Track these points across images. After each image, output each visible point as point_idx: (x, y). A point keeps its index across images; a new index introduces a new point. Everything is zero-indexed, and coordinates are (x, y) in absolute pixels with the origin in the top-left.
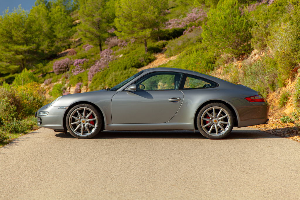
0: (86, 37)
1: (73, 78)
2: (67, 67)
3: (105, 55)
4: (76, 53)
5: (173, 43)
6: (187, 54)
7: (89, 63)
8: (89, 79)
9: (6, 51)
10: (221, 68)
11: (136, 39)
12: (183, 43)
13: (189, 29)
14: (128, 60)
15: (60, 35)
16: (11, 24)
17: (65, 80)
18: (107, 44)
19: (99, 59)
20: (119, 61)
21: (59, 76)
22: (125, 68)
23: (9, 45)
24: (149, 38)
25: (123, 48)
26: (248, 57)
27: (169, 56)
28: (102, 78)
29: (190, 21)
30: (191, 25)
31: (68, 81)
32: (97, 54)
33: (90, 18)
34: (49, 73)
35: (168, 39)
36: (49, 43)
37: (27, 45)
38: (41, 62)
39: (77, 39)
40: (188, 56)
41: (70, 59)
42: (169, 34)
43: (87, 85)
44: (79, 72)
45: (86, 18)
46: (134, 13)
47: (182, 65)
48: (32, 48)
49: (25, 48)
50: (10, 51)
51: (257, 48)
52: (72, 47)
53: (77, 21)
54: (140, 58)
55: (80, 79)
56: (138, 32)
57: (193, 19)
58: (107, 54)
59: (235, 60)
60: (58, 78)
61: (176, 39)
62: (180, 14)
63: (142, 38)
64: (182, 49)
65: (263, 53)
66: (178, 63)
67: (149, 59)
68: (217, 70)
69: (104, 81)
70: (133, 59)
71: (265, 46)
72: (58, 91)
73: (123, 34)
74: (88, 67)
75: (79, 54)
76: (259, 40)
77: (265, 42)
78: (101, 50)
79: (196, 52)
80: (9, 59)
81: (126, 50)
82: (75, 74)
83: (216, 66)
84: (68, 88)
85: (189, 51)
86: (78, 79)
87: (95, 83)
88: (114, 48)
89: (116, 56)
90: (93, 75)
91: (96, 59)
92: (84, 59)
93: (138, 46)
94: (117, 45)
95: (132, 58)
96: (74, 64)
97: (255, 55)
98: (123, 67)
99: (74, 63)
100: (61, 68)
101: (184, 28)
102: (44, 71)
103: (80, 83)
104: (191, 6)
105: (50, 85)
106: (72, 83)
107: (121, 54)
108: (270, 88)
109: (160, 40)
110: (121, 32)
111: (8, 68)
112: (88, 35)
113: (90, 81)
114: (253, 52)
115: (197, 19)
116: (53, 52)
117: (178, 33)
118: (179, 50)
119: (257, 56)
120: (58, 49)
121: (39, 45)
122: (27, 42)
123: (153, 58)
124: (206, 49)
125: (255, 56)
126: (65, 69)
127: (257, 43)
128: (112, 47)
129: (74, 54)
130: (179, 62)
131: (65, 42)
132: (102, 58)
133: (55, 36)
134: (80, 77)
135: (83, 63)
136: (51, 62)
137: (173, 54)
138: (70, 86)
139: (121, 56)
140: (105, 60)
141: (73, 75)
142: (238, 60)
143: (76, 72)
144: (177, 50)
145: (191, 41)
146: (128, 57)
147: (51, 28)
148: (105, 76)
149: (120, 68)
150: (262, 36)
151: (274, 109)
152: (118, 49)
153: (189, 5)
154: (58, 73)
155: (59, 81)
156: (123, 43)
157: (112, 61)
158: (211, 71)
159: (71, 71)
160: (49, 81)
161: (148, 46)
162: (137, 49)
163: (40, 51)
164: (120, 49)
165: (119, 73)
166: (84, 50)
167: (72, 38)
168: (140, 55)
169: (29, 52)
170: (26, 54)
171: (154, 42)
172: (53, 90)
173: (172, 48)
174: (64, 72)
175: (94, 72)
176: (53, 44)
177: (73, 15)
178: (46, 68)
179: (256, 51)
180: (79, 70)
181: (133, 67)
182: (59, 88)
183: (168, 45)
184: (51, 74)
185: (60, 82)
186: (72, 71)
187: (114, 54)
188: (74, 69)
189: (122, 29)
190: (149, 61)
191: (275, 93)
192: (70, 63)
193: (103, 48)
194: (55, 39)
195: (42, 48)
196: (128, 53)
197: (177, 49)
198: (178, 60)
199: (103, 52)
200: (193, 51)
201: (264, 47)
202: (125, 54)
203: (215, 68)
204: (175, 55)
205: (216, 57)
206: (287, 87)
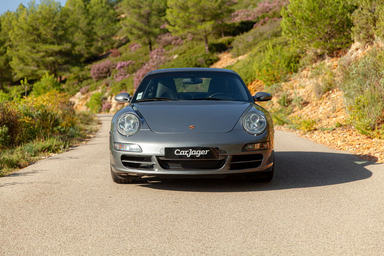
0: (132, 34)
1: (115, 85)
2: (109, 71)
3: (155, 56)
4: (121, 54)
5: (241, 38)
6: (260, 52)
7: (135, 67)
8: (135, 85)
9: (33, 53)
10: (307, 69)
11: (194, 34)
12: (255, 39)
13: (262, 21)
14: (184, 62)
15: (101, 33)
17: (106, 87)
18: (159, 43)
19: (147, 61)
20: (173, 63)
21: (98, 83)
23: (37, 45)
24: (210, 33)
25: (177, 47)
26: (345, 53)
27: (235, 55)
29: (263, 12)
30: (263, 17)
31: (109, 89)
32: (145, 55)
33: (137, 10)
34: (87, 79)
35: (234, 34)
36: (87, 42)
37: (58, 44)
38: (77, 65)
39: (122, 37)
40: (262, 53)
41: (112, 61)
42: (236, 28)
44: (122, 78)
45: (133, 10)
47: (254, 66)
48: (65, 48)
49: (56, 48)
50: (38, 52)
51: (359, 40)
52: (115, 47)
53: (123, 16)
54: (199, 59)
55: (124, 86)
56: (196, 26)
57: (266, 9)
58: (157, 55)
59: (327, 57)
60: (97, 85)
61: (245, 34)
62: (249, 5)
63: (202, 33)
64: (253, 46)
65: (369, 46)
66: (249, 63)
67: (211, 60)
68: (302, 71)
70: (190, 59)
71: (372, 37)
72: (96, 102)
73: (177, 28)
74: (134, 71)
75: (124, 55)
76: (362, 28)
77: (372, 31)
78: (151, 49)
79: (273, 48)
80: (36, 62)
81: (181, 50)
82: (118, 80)
83: (301, 67)
84: (109, 98)
85: (263, 47)
86: (121, 86)
88: (167, 47)
89: (169, 56)
90: (140, 81)
91: (144, 61)
92: (129, 61)
93: (197, 44)
94: (171, 44)
95: (188, 59)
96: (117, 68)
97: (357, 49)
99: (116, 66)
100: (101, 73)
101: (254, 21)
102: (81, 76)
103: (123, 91)
105: (87, 94)
106: (113, 91)
107: (175, 55)
109: (225, 35)
110: (174, 26)
111: (36, 73)
112: (135, 31)
113: (136, 88)
114: (354, 46)
115: (270, 10)
116: (93, 53)
117: (246, 26)
118: (249, 47)
119: (360, 51)
120: (100, 50)
121: (74, 45)
122: (60, 39)
123: (215, 58)
124: (286, 44)
125: (357, 51)
126: (106, 73)
127: (359, 33)
128: (165, 46)
129: (117, 55)
130: (250, 61)
132: (151, 60)
133: (95, 33)
134: (124, 84)
135: (128, 66)
136: (89, 66)
137: (242, 53)
138: (112, 96)
139: (176, 56)
140: (156, 63)
141: (115, 82)
142: (332, 57)
143: (119, 77)
144: (247, 48)
145: (265, 36)
146: (183, 57)
147: (89, 24)
150: (367, 23)
152: (172, 48)
154: (97, 79)
155: (98, 89)
156: (178, 41)
157: (164, 63)
158: (294, 73)
159: (113, 76)
160: (86, 89)
161: (209, 42)
162: (196, 48)
163: (77, 52)
164: (174, 48)
166: (131, 51)
167: (116, 36)
168: (199, 55)
169: (60, 53)
170: (58, 56)
171: (217, 38)
172: (91, 100)
173: (240, 45)
174: (105, 77)
175: (141, 77)
176: (92, 44)
177: (117, 8)
179: (357, 44)
180: (122, 75)
182: (97, 98)
183: (235, 41)
184: (89, 81)
185: (100, 91)
186: (115, 77)
187: (167, 54)
188: (117, 73)
189: (175, 22)
190: (210, 62)
192: (112, 67)
193: (153, 47)
194: (94, 37)
195: (78, 48)
196: (184, 53)
197: (246, 46)
198: (248, 60)
199: (153, 52)
200: (269, 48)
201: (370, 39)
202: (181, 54)
203: (300, 69)
204: (244, 54)
205: (301, 55)
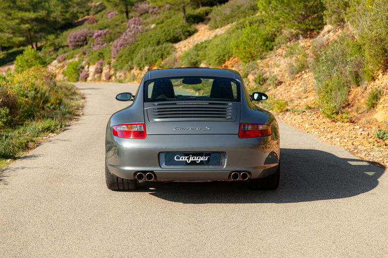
0: (109, 1)
1: (92, 54)
2: (86, 40)
3: (133, 26)
4: (97, 21)
5: (219, 10)
7: (112, 36)
8: (113, 55)
9: (9, 20)
10: (282, 48)
11: (172, 5)
12: (232, 11)
14: (162, 33)
17: (83, 56)
18: (136, 11)
19: (125, 30)
20: (150, 33)
21: (75, 51)
22: (158, 43)
23: (13, 12)
24: (188, 4)
25: (155, 16)
26: (318, 34)
27: (213, 27)
28: (129, 55)
31: (86, 58)
32: (122, 22)
34: (63, 47)
35: (212, 5)
36: (63, 8)
37: (34, 12)
38: (53, 33)
39: (98, 4)
41: (89, 29)
43: (109, 64)
44: (100, 47)
47: (231, 42)
48: (40, 16)
49: (32, 15)
50: (13, 19)
51: (331, 23)
52: (91, 13)
54: (177, 31)
55: (101, 55)
58: (135, 24)
59: (301, 37)
60: (73, 54)
61: (223, 5)
63: (180, 4)
64: (231, 20)
65: (340, 29)
66: (226, 40)
67: (188, 32)
68: (277, 49)
69: (132, 59)
70: (168, 31)
72: (73, 71)
74: (111, 40)
75: (100, 22)
76: (334, 12)
77: (343, 16)
78: (128, 18)
79: (250, 26)
80: (12, 29)
81: (159, 19)
82: (95, 49)
83: (276, 45)
84: (87, 67)
86: (99, 56)
87: (120, 61)
88: (144, 16)
89: (147, 26)
90: (117, 51)
91: (122, 30)
92: (106, 30)
93: (175, 14)
94: (148, 12)
95: (166, 30)
96: (94, 37)
97: (329, 32)
98: (155, 41)
99: (93, 34)
100: (78, 41)
102: (57, 44)
103: (101, 61)
105: (63, 63)
106: (91, 60)
107: (152, 24)
108: (353, 81)
109: (202, 6)
111: (11, 41)
113: (114, 58)
114: (326, 29)
116: (68, 19)
118: (226, 20)
119: (331, 34)
120: (75, 16)
121: (49, 13)
122: (34, 7)
123: (193, 30)
124: (262, 21)
126: (82, 42)
127: (331, 17)
128: (141, 14)
129: (94, 22)
130: (227, 38)
131: (84, 7)
132: (129, 30)
134: (101, 54)
135: (105, 35)
136: (65, 33)
137: (219, 25)
138: (89, 65)
139: (153, 26)
140: (133, 32)
141: (93, 51)
142: (306, 38)
143: (96, 46)
145: (242, 9)
146: (161, 28)
148: (133, 52)
149: (151, 42)
150: (339, 7)
152: (149, 17)
154: (74, 47)
155: (75, 57)
156: (155, 10)
157: (141, 33)
159: (90, 44)
160: (62, 57)
161: (186, 13)
162: (173, 18)
163: (51, 19)
164: (151, 17)
165: (149, 49)
166: (107, 18)
167: (92, 2)
168: (177, 27)
169: (36, 20)
170: (35, 23)
171: (194, 9)
172: (67, 68)
173: (218, 17)
174: (81, 46)
175: (118, 48)
176: (68, 10)
178: (59, 40)
179: (329, 26)
180: (99, 44)
181: (167, 41)
182: (75, 67)
183: (213, 13)
184: (66, 49)
185: (77, 59)
186: (92, 46)
187: (145, 23)
188: (94, 42)
190: (188, 34)
191: (360, 89)
192: (89, 35)
193: (130, 15)
194: (70, 3)
195: (53, 15)
196: (162, 23)
197: (224, 19)
198: (226, 36)
199: (130, 21)
200: (246, 25)
201: (340, 21)
202: (158, 24)
203: (275, 47)
205: (276, 33)
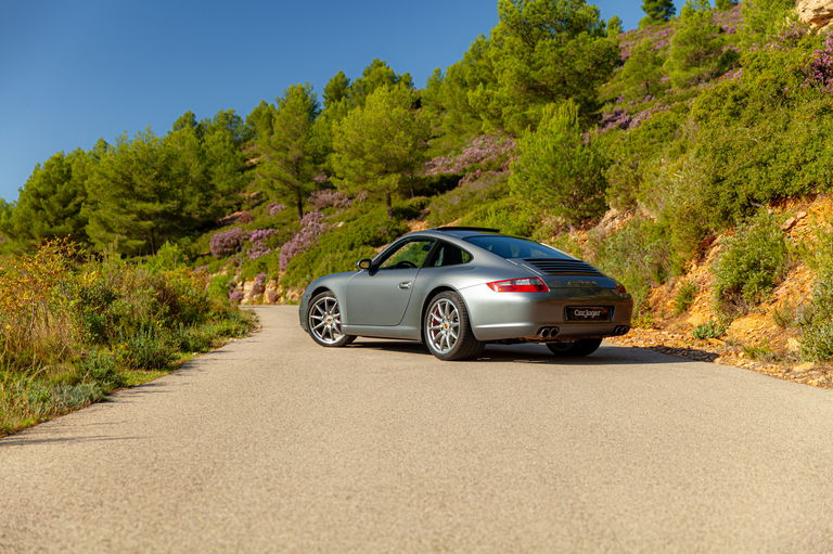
0: (272, 188)
1: (249, 264)
2: (238, 244)
3: (311, 223)
4: (253, 219)
5: (441, 200)
7: (280, 238)
8: (281, 266)
9: (122, 214)
11: (371, 192)
12: (462, 201)
13: (470, 175)
14: (356, 233)
15: (222, 186)
16: (131, 162)
17: (234, 268)
18: (314, 204)
19: (298, 231)
20: (338, 233)
21: (222, 261)
22: (352, 247)
23: (128, 202)
24: (395, 191)
25: (342, 210)
26: (597, 223)
27: (435, 224)
28: (306, 265)
29: (470, 162)
30: (473, 169)
31: (239, 270)
32: (292, 220)
33: (281, 154)
34: (202, 256)
35: (429, 194)
36: (201, 199)
37: (161, 202)
38: (188, 235)
39: (255, 193)
41: (243, 230)
42: (432, 185)
43: (276, 279)
44: (260, 255)
45: (274, 153)
46: (368, 143)
48: (170, 208)
49: (157, 207)
50: (128, 213)
51: (616, 205)
52: (244, 207)
53: (253, 161)
54: (379, 229)
55: (263, 267)
56: (374, 179)
57: (476, 157)
58: (313, 220)
59: (572, 229)
60: (219, 265)
61: (448, 193)
62: (449, 150)
63: (383, 190)
64: (460, 211)
65: (629, 214)
67: (396, 230)
69: (311, 271)
70: (367, 229)
71: (633, 201)
72: (220, 289)
73: (346, 182)
74: (278, 244)
75: (258, 220)
76: (621, 190)
77: (634, 195)
78: (301, 214)
79: (496, 214)
80: (126, 227)
81: (349, 214)
82: (253, 257)
84: (240, 283)
86: (259, 266)
87: (293, 274)
88: (327, 210)
89: (331, 224)
90: (288, 260)
91: (294, 230)
92: (270, 230)
93: (374, 206)
94: (332, 206)
95: (363, 229)
96: (251, 239)
97: (613, 218)
98: (346, 244)
99: (250, 236)
100: (226, 247)
101: (459, 175)
102: (193, 251)
103: (262, 274)
104: (469, 133)
106: (246, 274)
107: (340, 221)
108: (654, 277)
109: (415, 196)
110: (342, 179)
111: (124, 245)
112: (277, 185)
113: (283, 270)
114: (609, 215)
115: (483, 159)
116: (209, 215)
117: (448, 183)
119: (617, 221)
120: (220, 211)
121: (183, 204)
122: (161, 195)
123: (403, 228)
124: (512, 209)
125: (613, 220)
126: (233, 248)
127: (616, 197)
128: (321, 209)
129: (248, 220)
131: (232, 199)
132: (304, 229)
133: (213, 186)
134: (263, 264)
135: (268, 237)
136: (204, 236)
137: (444, 221)
138: (244, 281)
139: (341, 224)
140: (311, 232)
141: (249, 260)
142: (579, 229)
143: (254, 253)
145: (478, 197)
146: (355, 225)
147: (205, 172)
148: (313, 261)
149: (341, 246)
151: (666, 317)
152: (334, 212)
153: (465, 132)
154: (220, 256)
155: (221, 270)
156: (343, 201)
157: (324, 233)
159: (246, 251)
160: (202, 270)
161: (393, 205)
162: (372, 212)
163: (184, 214)
164: (337, 212)
165: (339, 255)
166: (269, 214)
167: (244, 192)
168: (380, 223)
169: (164, 214)
170: (160, 219)
171: (404, 199)
173: (440, 209)
174: (230, 254)
175: (290, 254)
176: (209, 202)
177: (244, 148)
178: (195, 245)
179: (613, 211)
180: (259, 250)
181: (365, 244)
182: (222, 284)
183: (433, 204)
184: (206, 258)
185: (224, 273)
186: (248, 253)
187: (328, 221)
188: (251, 247)
189: (344, 173)
190: (396, 234)
191: (664, 288)
192: (243, 237)
193: (304, 210)
194: (212, 192)
195: (189, 208)
196: (354, 219)
199: (305, 217)
201: (631, 204)
202: (349, 221)
205: (534, 224)
206: (689, 275)
